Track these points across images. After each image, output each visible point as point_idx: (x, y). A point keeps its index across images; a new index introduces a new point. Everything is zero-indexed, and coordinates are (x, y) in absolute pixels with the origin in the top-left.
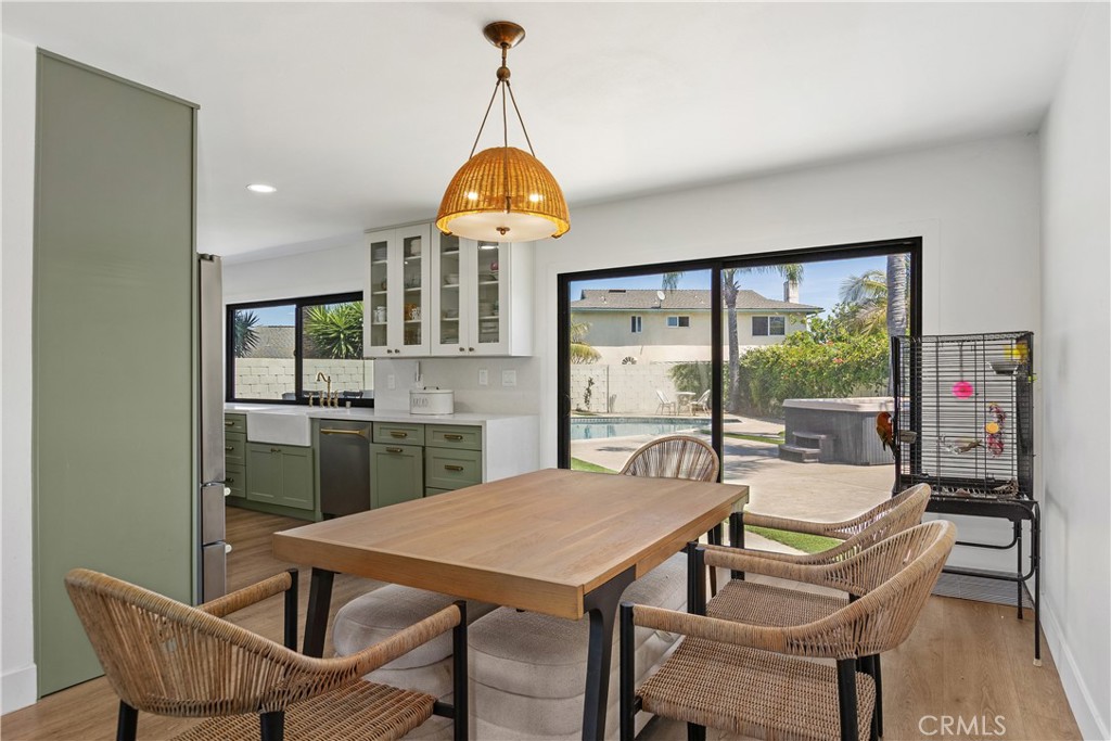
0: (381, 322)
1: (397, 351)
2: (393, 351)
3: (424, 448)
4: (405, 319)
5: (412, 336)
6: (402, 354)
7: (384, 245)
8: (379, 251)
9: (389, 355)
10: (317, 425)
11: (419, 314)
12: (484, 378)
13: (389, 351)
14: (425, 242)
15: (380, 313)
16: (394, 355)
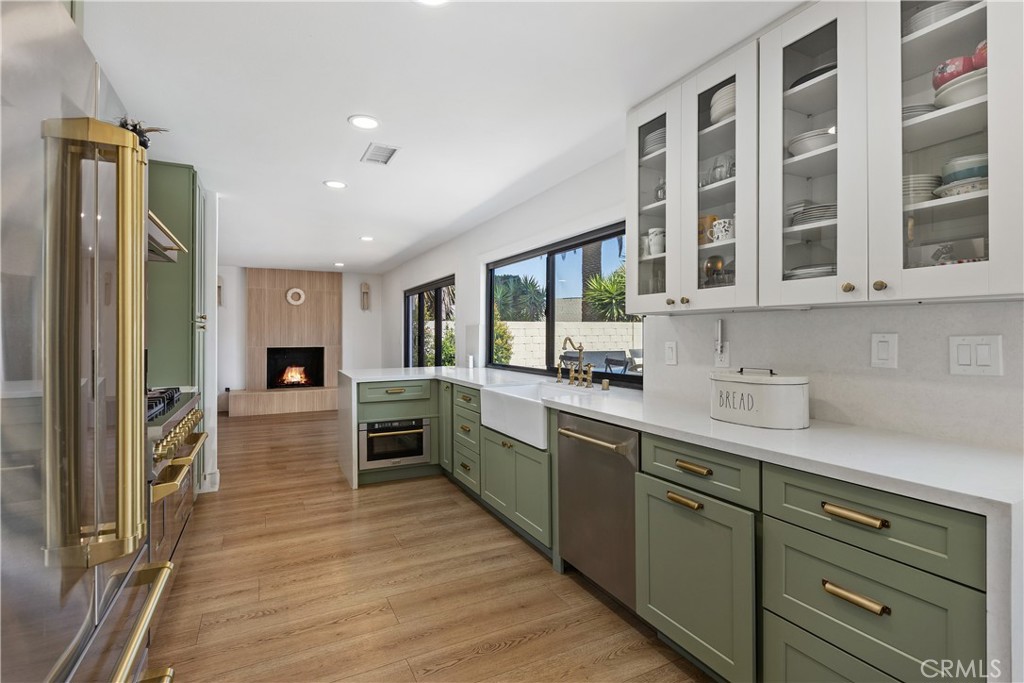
0: (655, 255)
1: (685, 301)
2: (678, 301)
3: (758, 515)
4: (700, 243)
5: (716, 270)
6: (695, 306)
7: (660, 122)
8: (652, 137)
9: (669, 308)
10: (555, 418)
11: (730, 229)
12: (887, 351)
13: (671, 302)
14: (744, 90)
15: (653, 240)
16: (680, 307)
